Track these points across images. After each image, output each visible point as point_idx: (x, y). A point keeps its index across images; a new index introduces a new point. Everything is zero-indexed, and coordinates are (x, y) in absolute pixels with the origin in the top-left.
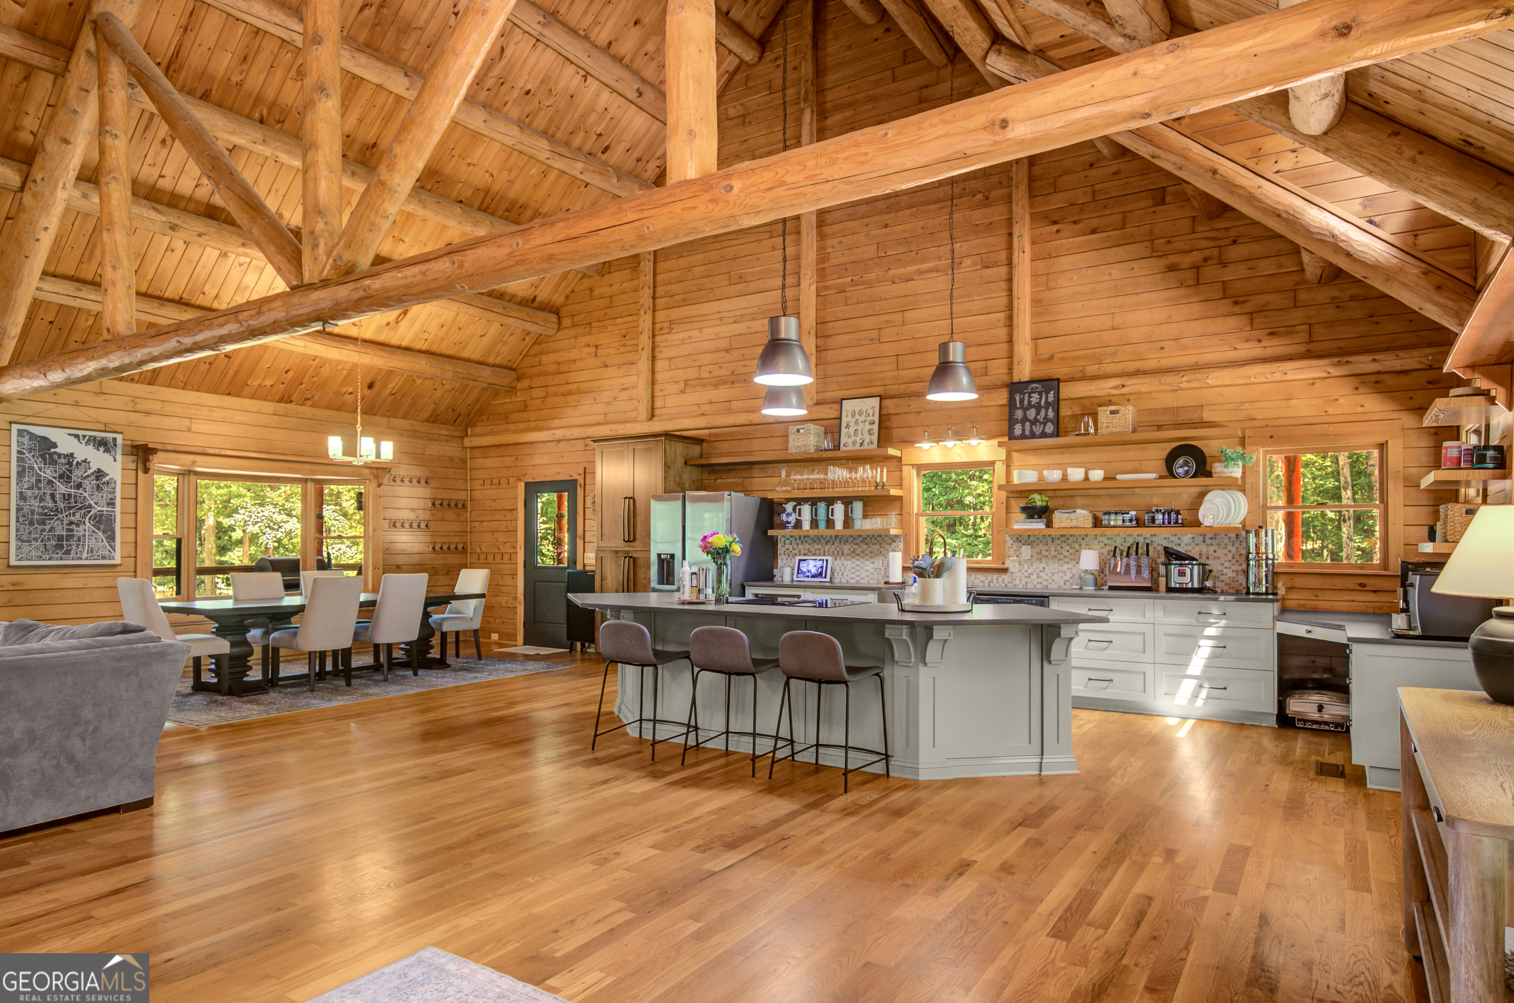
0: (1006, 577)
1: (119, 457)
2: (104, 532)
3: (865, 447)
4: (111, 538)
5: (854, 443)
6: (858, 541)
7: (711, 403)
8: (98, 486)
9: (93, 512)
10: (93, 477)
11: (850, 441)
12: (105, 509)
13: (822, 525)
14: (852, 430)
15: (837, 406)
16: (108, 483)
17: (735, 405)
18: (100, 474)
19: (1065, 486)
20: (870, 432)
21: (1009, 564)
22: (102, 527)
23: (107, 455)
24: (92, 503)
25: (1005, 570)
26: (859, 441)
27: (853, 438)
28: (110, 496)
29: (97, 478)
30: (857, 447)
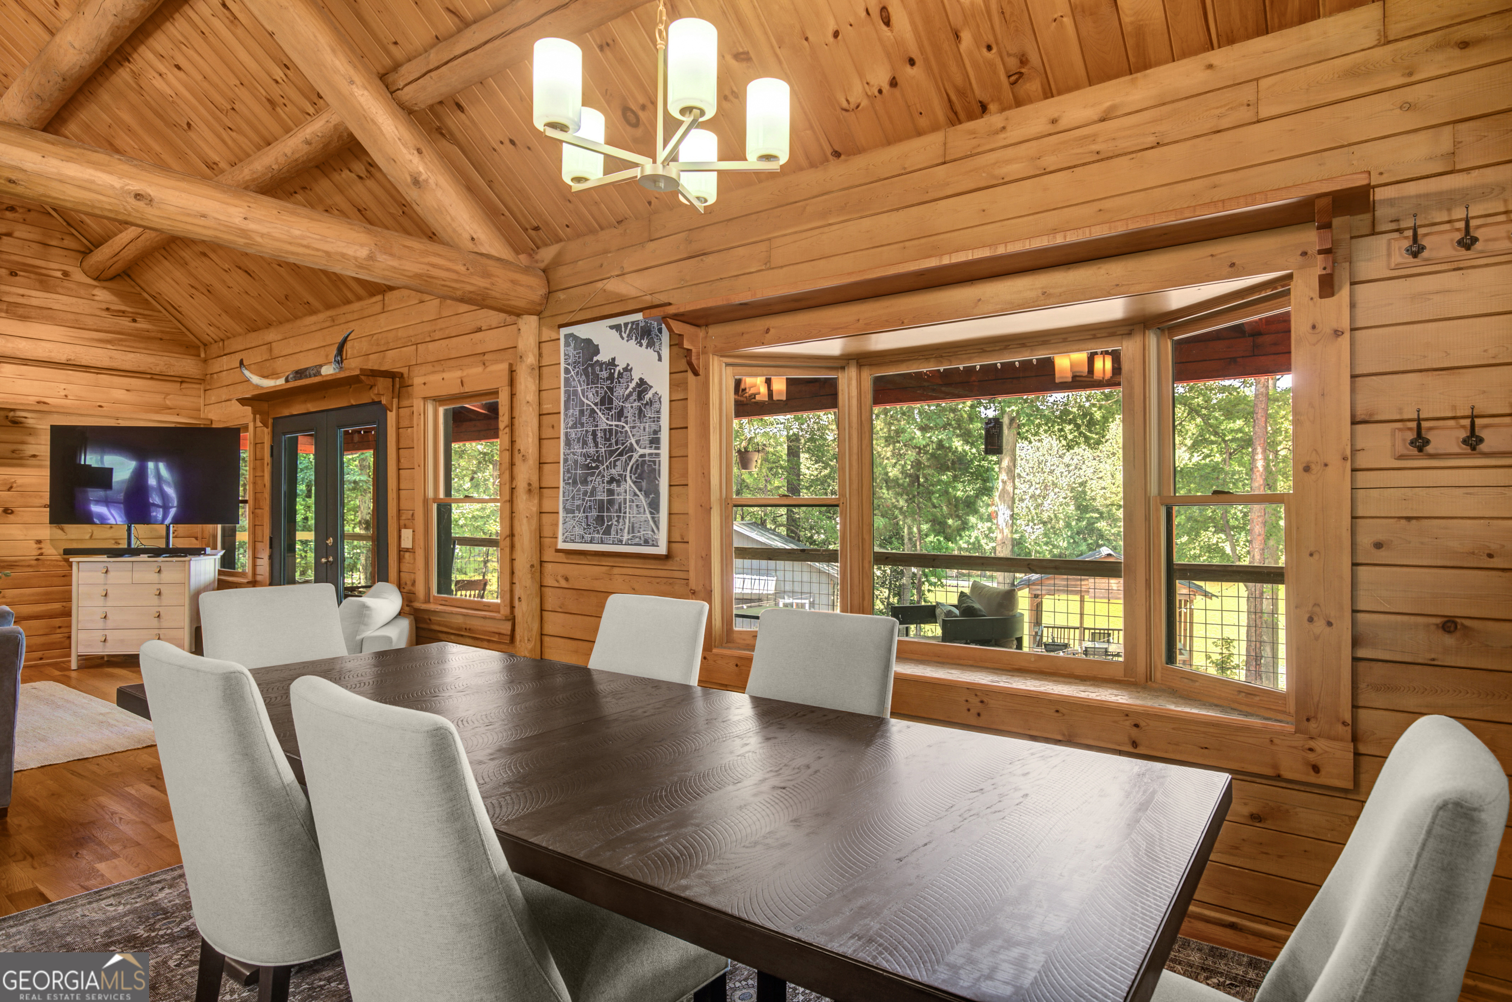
1: (666, 352)
2: (647, 495)
4: (654, 506)
8: (640, 411)
9: (636, 456)
10: (634, 396)
12: (647, 451)
16: (650, 403)
18: (643, 386)
22: (644, 484)
23: (650, 351)
24: (633, 441)
28: (654, 426)
29: (640, 398)
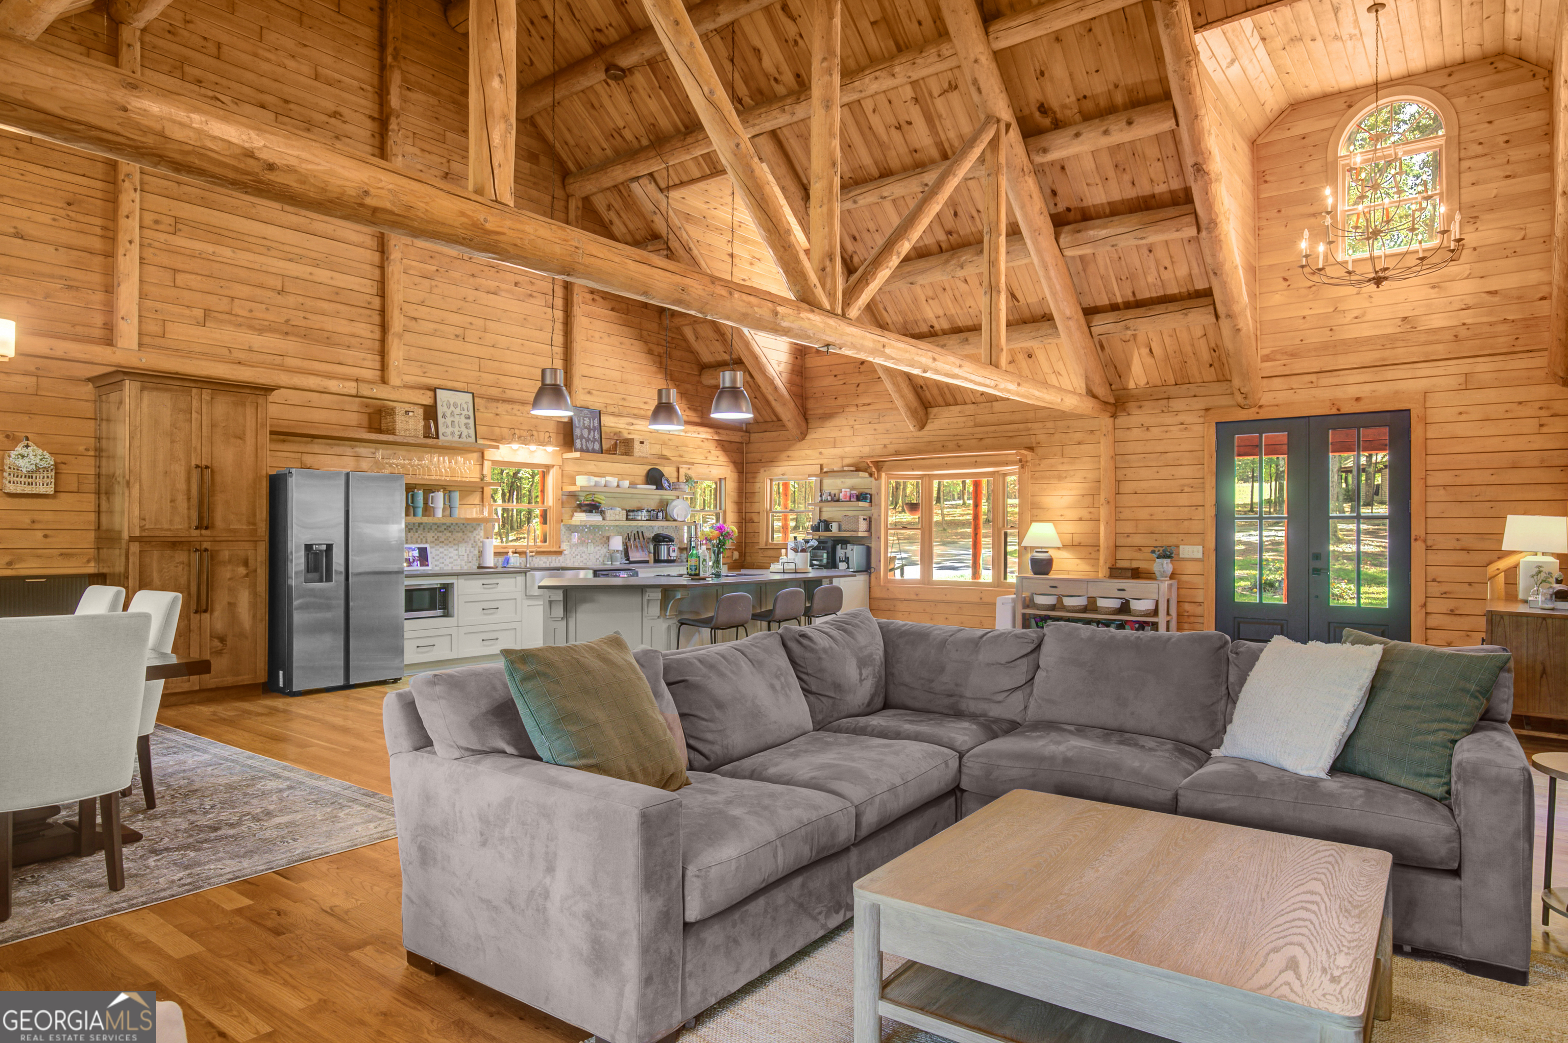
0: (561, 558)
3: (464, 439)
5: (452, 434)
6: (442, 529)
7: (251, 350)
11: (449, 431)
13: (420, 511)
14: (449, 420)
15: (430, 394)
17: (290, 362)
19: (618, 490)
20: (466, 425)
21: (565, 546)
25: (560, 553)
26: (457, 433)
27: (450, 429)
30: (456, 438)
